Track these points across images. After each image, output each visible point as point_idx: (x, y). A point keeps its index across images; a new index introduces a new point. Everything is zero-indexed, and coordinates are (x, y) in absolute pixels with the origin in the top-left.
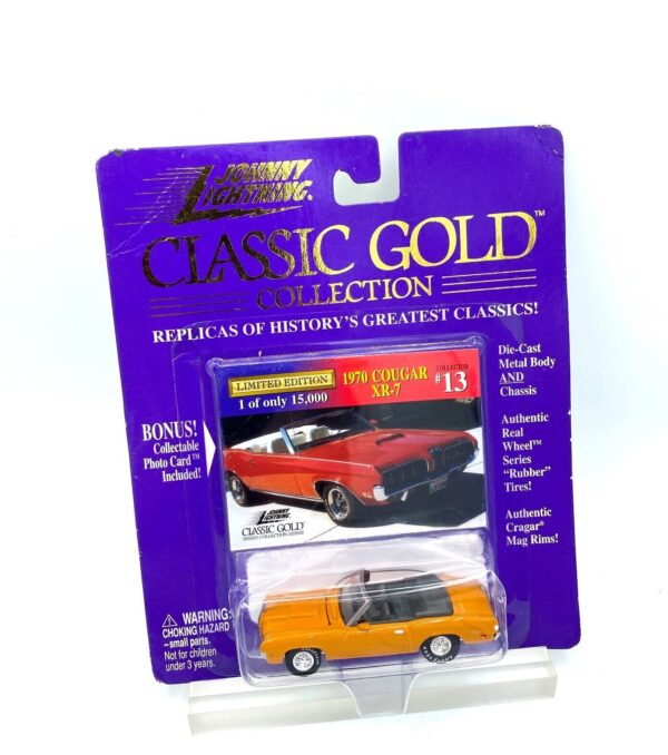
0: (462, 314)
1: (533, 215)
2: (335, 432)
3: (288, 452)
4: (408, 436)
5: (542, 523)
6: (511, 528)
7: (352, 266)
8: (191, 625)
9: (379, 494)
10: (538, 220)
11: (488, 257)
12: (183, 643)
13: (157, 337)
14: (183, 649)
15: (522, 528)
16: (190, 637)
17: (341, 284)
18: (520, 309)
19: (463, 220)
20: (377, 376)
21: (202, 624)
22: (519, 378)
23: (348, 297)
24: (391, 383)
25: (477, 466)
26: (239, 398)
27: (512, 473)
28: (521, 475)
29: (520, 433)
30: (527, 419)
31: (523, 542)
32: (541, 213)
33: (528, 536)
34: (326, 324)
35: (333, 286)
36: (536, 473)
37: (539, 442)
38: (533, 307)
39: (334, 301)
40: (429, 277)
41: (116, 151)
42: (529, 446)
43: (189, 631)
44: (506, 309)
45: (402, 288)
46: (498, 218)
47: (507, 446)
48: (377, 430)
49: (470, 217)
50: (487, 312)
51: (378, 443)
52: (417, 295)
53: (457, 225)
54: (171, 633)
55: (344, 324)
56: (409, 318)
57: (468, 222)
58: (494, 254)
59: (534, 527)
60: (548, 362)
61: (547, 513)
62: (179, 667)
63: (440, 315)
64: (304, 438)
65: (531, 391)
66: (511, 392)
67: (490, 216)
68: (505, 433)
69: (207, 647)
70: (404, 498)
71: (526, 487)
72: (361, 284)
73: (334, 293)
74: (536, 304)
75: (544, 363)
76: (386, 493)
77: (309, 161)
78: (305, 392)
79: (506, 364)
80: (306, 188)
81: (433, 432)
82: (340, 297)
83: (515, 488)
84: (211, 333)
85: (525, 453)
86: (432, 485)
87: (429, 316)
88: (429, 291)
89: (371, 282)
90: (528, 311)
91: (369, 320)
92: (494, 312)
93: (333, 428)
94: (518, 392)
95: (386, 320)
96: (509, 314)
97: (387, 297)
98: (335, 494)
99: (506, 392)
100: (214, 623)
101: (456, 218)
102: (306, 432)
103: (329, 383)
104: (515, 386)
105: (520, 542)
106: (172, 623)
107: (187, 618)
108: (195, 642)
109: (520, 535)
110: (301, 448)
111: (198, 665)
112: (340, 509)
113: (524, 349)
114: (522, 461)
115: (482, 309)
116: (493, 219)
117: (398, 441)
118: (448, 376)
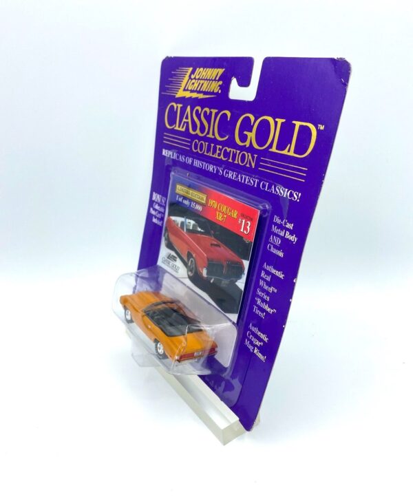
0: (264, 186)
1: (317, 127)
2: (199, 229)
3: (183, 230)
4: (222, 248)
5: (262, 344)
6: (249, 335)
7: (227, 137)
9: (204, 272)
10: (319, 131)
11: (285, 152)
13: (164, 152)
15: (253, 339)
17: (221, 147)
18: (291, 195)
19: (280, 121)
20: (220, 208)
22: (278, 242)
23: (222, 157)
24: (223, 214)
25: (241, 284)
26: (177, 194)
27: (259, 302)
28: (262, 305)
29: (268, 279)
31: (251, 347)
32: (322, 127)
33: (255, 346)
34: (211, 168)
35: (218, 147)
36: (269, 310)
37: (276, 291)
38: (298, 196)
39: (217, 157)
40: (256, 156)
41: (167, 57)
42: (271, 289)
44: (284, 192)
45: (243, 158)
46: (298, 124)
47: (261, 283)
48: (213, 238)
49: (284, 120)
50: (275, 190)
51: (212, 245)
52: (248, 165)
53: (276, 123)
55: (218, 171)
56: (242, 178)
57: (282, 123)
58: (289, 151)
59: (258, 343)
60: (293, 238)
61: (266, 339)
63: (254, 182)
64: (189, 226)
65: (281, 254)
66: (272, 249)
67: (294, 122)
68: (263, 274)
70: (212, 281)
71: (262, 315)
72: (228, 150)
73: (218, 152)
74: (300, 194)
75: (291, 238)
76: (207, 274)
77: (224, 69)
78: (196, 203)
79: (275, 229)
80: (219, 86)
81: (231, 252)
82: (219, 155)
83: (258, 312)
84: (177, 157)
85: (268, 293)
86: (223, 282)
87: (250, 181)
88: (253, 165)
89: (232, 150)
90: (295, 198)
91: (226, 173)
92: (278, 191)
93: (200, 227)
94: (275, 251)
95: (232, 176)
96: (285, 196)
97: (236, 162)
98: (192, 261)
99: (270, 247)
101: (277, 120)
102: (192, 223)
103: (204, 202)
104: (275, 247)
109: (251, 343)
110: (188, 230)
112: (191, 271)
113: (286, 224)
114: (265, 297)
115: (273, 187)
116: (295, 125)
117: (218, 248)
118: (244, 221)
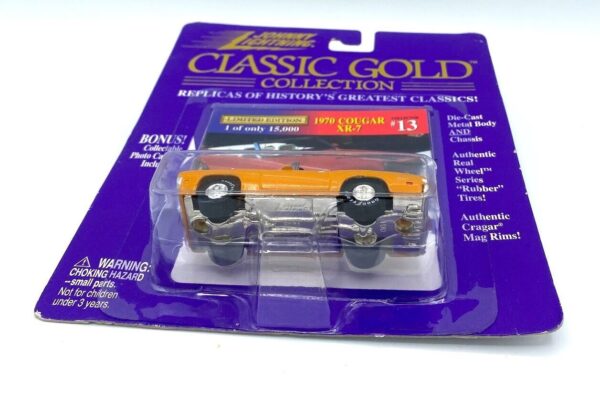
0: (416, 100)
2: (300, 148)
5: (501, 224)
6: (467, 227)
7: (334, 74)
8: (105, 269)
10: (473, 65)
11: (437, 76)
12: (86, 283)
13: (182, 93)
14: (82, 288)
15: (479, 228)
16: (96, 279)
17: (324, 81)
18: (464, 100)
19: (418, 63)
21: (116, 270)
22: (467, 132)
23: (329, 87)
24: (354, 126)
26: (227, 125)
27: (465, 189)
28: (473, 190)
29: (470, 163)
30: (476, 155)
32: (475, 62)
33: (488, 234)
34: (308, 97)
35: (319, 80)
36: (490, 189)
38: (474, 99)
39: (318, 87)
40: (392, 82)
42: (481, 171)
43: (99, 273)
44: (452, 98)
45: (371, 85)
46: (443, 63)
47: (459, 171)
49: (422, 61)
50: (437, 100)
52: (381, 89)
53: (413, 64)
54: (81, 273)
56: (374, 99)
57: (421, 63)
58: (441, 75)
59: (493, 227)
60: (490, 124)
61: (506, 217)
62: (70, 303)
63: (399, 99)
64: (273, 150)
65: (479, 139)
66: (459, 140)
67: (437, 61)
68: (456, 163)
69: (110, 290)
71: (480, 199)
72: (340, 82)
73: (320, 84)
74: (476, 97)
75: (487, 124)
78: (281, 126)
79: (454, 125)
82: (322, 86)
83: (469, 199)
84: (222, 95)
85: (479, 176)
87: (390, 99)
88: (390, 89)
89: (348, 81)
90: (471, 100)
91: (342, 97)
92: (443, 99)
93: (299, 145)
94: (466, 140)
95: (357, 98)
96: (455, 101)
97: (358, 89)
99: (455, 140)
100: (129, 272)
101: (412, 61)
102: (277, 146)
104: (462, 137)
105: (478, 238)
106: (86, 264)
107: (103, 263)
108: (98, 284)
109: (478, 233)
111: (92, 304)
113: (470, 118)
114: (475, 180)
116: (439, 63)
